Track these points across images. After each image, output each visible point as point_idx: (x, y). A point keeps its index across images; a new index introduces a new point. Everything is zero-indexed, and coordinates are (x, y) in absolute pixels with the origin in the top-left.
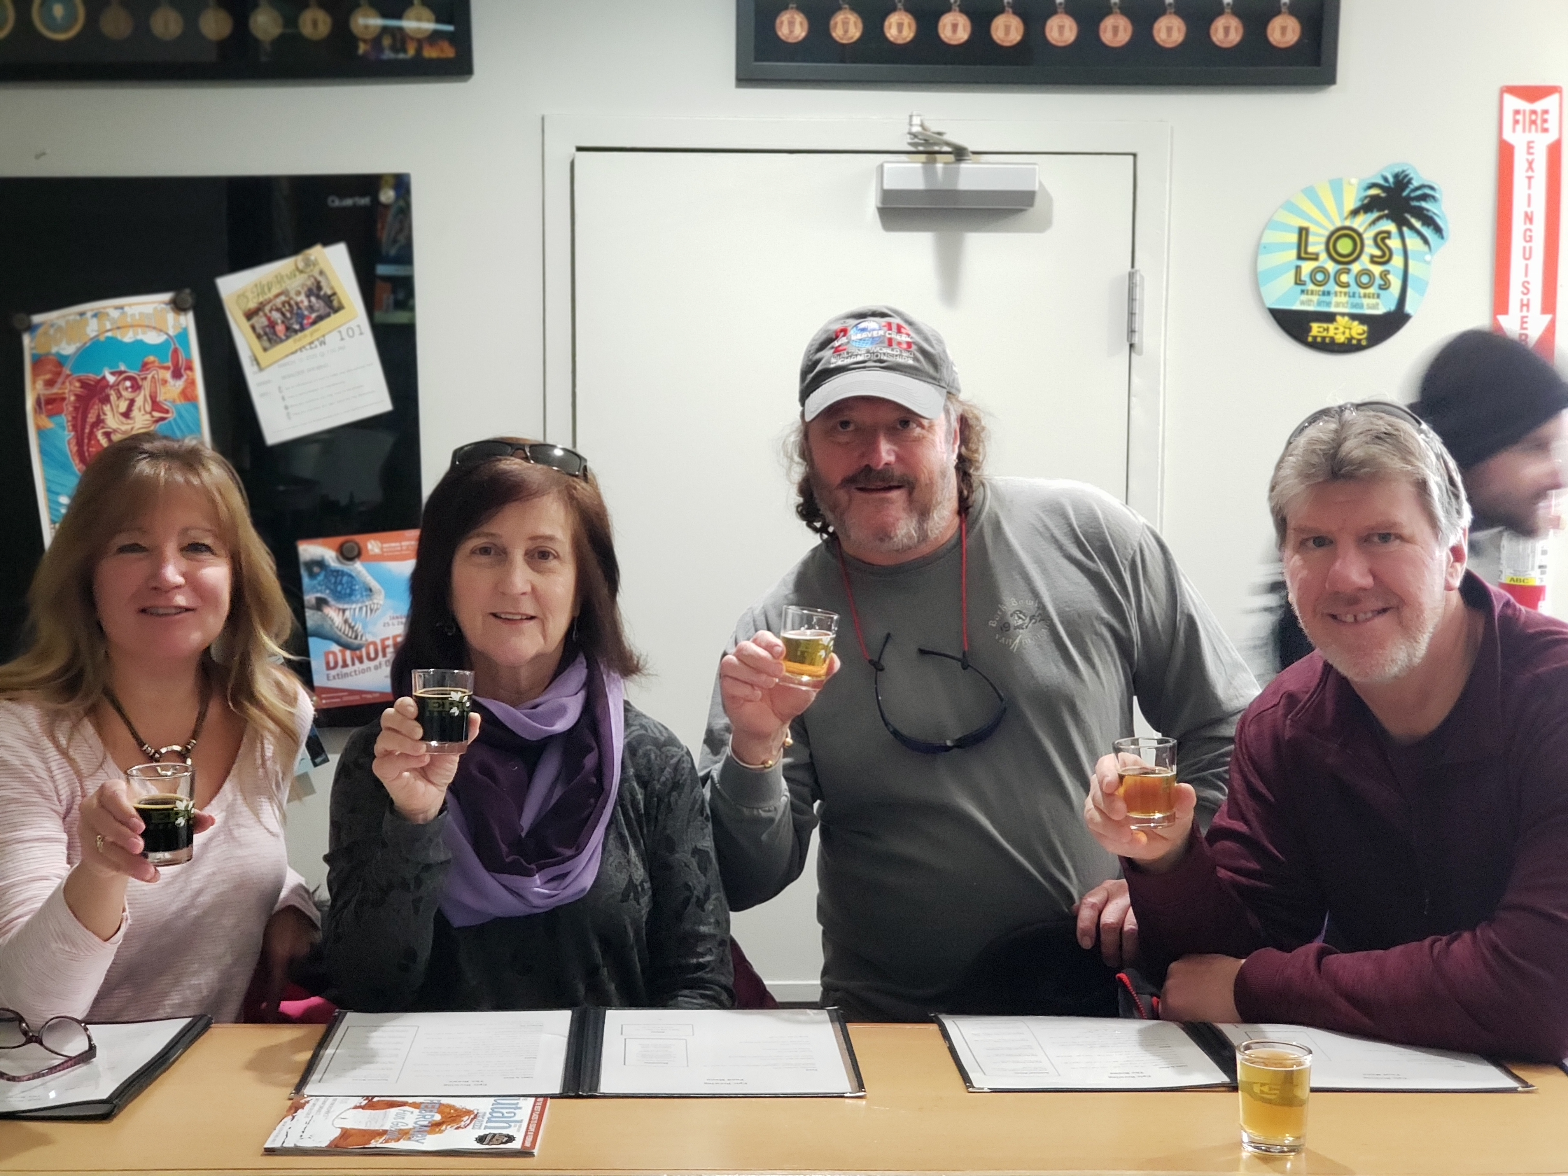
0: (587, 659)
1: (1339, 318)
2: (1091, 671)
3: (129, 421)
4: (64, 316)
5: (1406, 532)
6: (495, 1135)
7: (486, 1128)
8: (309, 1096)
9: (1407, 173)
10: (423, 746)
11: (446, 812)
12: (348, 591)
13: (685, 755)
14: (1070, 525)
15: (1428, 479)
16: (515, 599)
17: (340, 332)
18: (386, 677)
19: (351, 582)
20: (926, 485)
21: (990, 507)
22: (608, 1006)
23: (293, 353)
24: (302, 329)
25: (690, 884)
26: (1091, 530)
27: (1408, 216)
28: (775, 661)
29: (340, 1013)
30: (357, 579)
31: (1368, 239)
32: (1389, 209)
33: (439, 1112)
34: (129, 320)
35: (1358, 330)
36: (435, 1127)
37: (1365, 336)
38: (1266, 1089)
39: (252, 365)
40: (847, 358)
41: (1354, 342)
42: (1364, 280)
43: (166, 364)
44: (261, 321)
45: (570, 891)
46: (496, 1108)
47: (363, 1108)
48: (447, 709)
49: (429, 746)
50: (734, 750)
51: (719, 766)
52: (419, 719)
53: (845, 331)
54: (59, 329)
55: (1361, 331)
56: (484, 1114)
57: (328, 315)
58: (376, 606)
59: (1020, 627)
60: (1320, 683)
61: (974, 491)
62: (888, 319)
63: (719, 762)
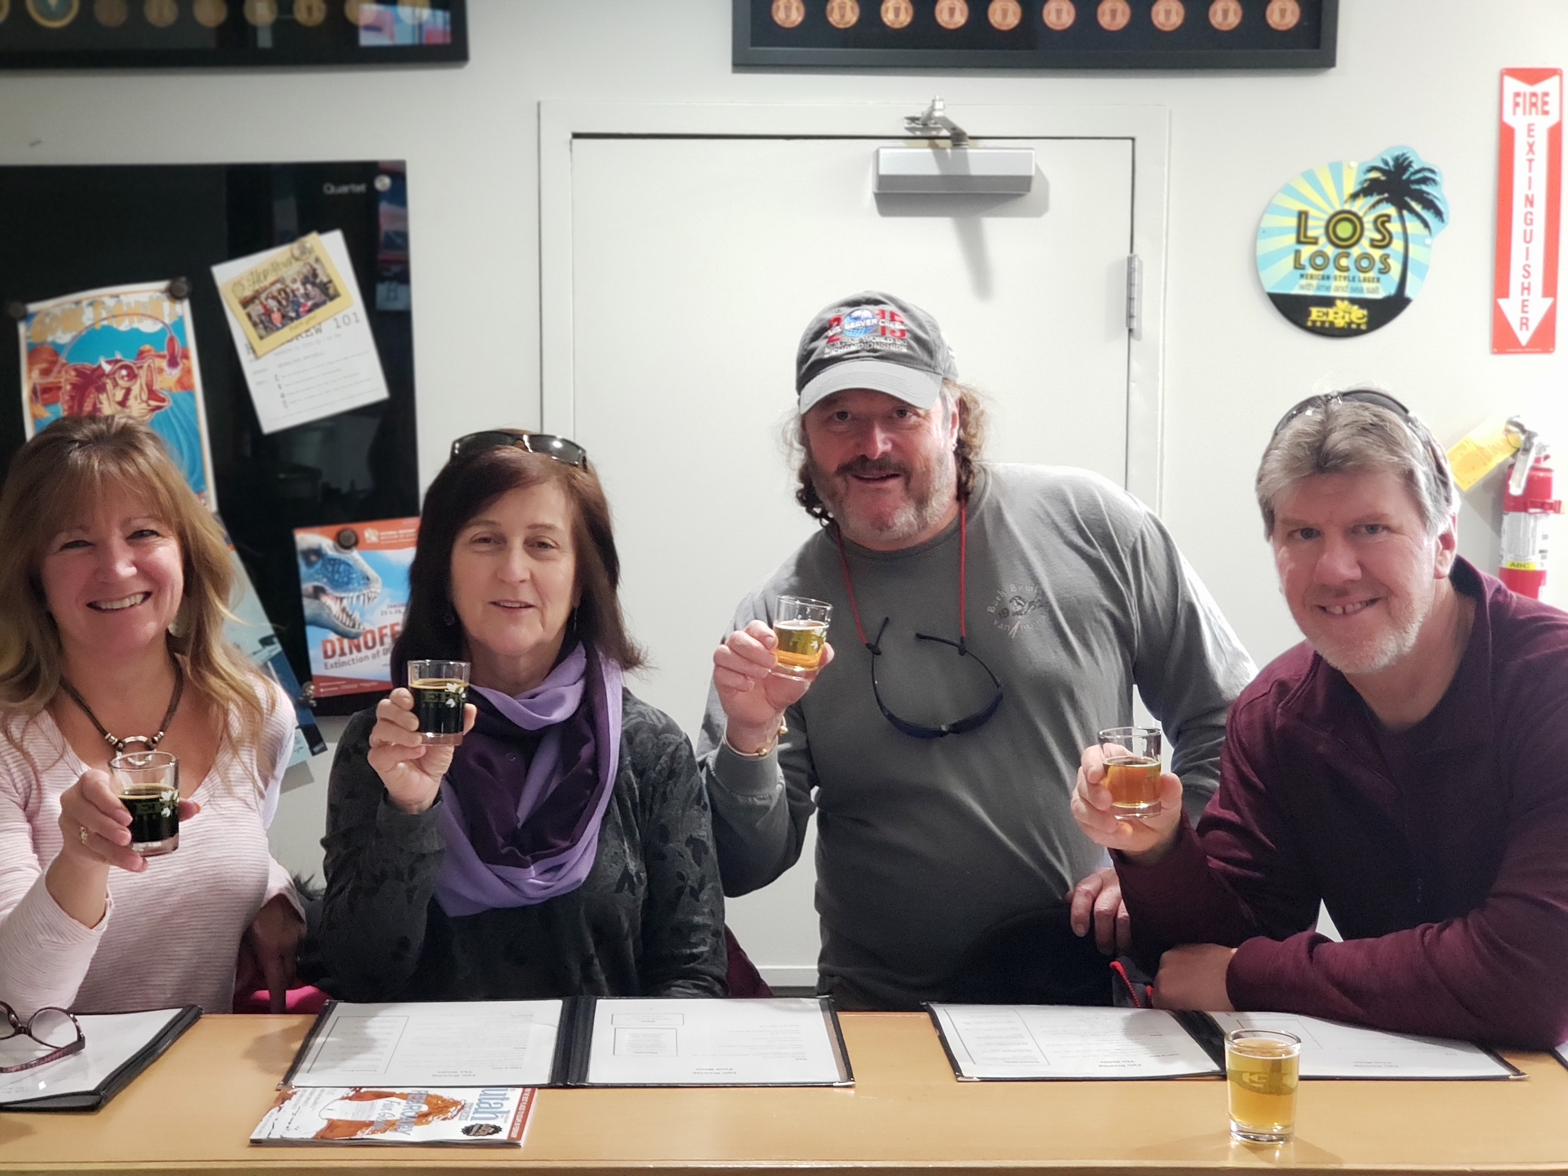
0: (586, 649)
1: (1338, 303)
2: (1089, 657)
4: (59, 305)
5: (1394, 522)
6: (481, 1126)
7: (473, 1119)
8: (296, 1087)
9: (1407, 155)
10: (419, 738)
11: (440, 802)
12: (345, 579)
13: (684, 742)
14: (1071, 512)
15: (1415, 469)
16: (514, 587)
17: (336, 319)
18: (385, 665)
19: (349, 571)
20: (924, 473)
21: (991, 494)
22: (598, 995)
23: (288, 341)
24: (298, 316)
25: (684, 874)
26: (1091, 517)
27: (1408, 199)
28: (767, 651)
29: (330, 1003)
30: (354, 567)
31: (1368, 222)
32: (1388, 193)
33: (427, 1103)
34: (125, 308)
35: (1358, 314)
36: (422, 1118)
37: (1365, 320)
38: (1255, 1078)
39: (249, 353)
40: (841, 348)
41: (1354, 326)
42: (1364, 264)
43: (162, 353)
44: (256, 309)
45: (565, 882)
46: (484, 1099)
47: (350, 1099)
48: (443, 701)
49: (425, 738)
50: (728, 738)
51: (714, 753)
52: (415, 710)
53: (838, 320)
54: (55, 318)
55: (1360, 315)
56: (472, 1105)
57: (324, 303)
58: (373, 595)
59: (1019, 613)
60: (1310, 671)
61: (974, 477)
62: (881, 307)
63: (715, 748)
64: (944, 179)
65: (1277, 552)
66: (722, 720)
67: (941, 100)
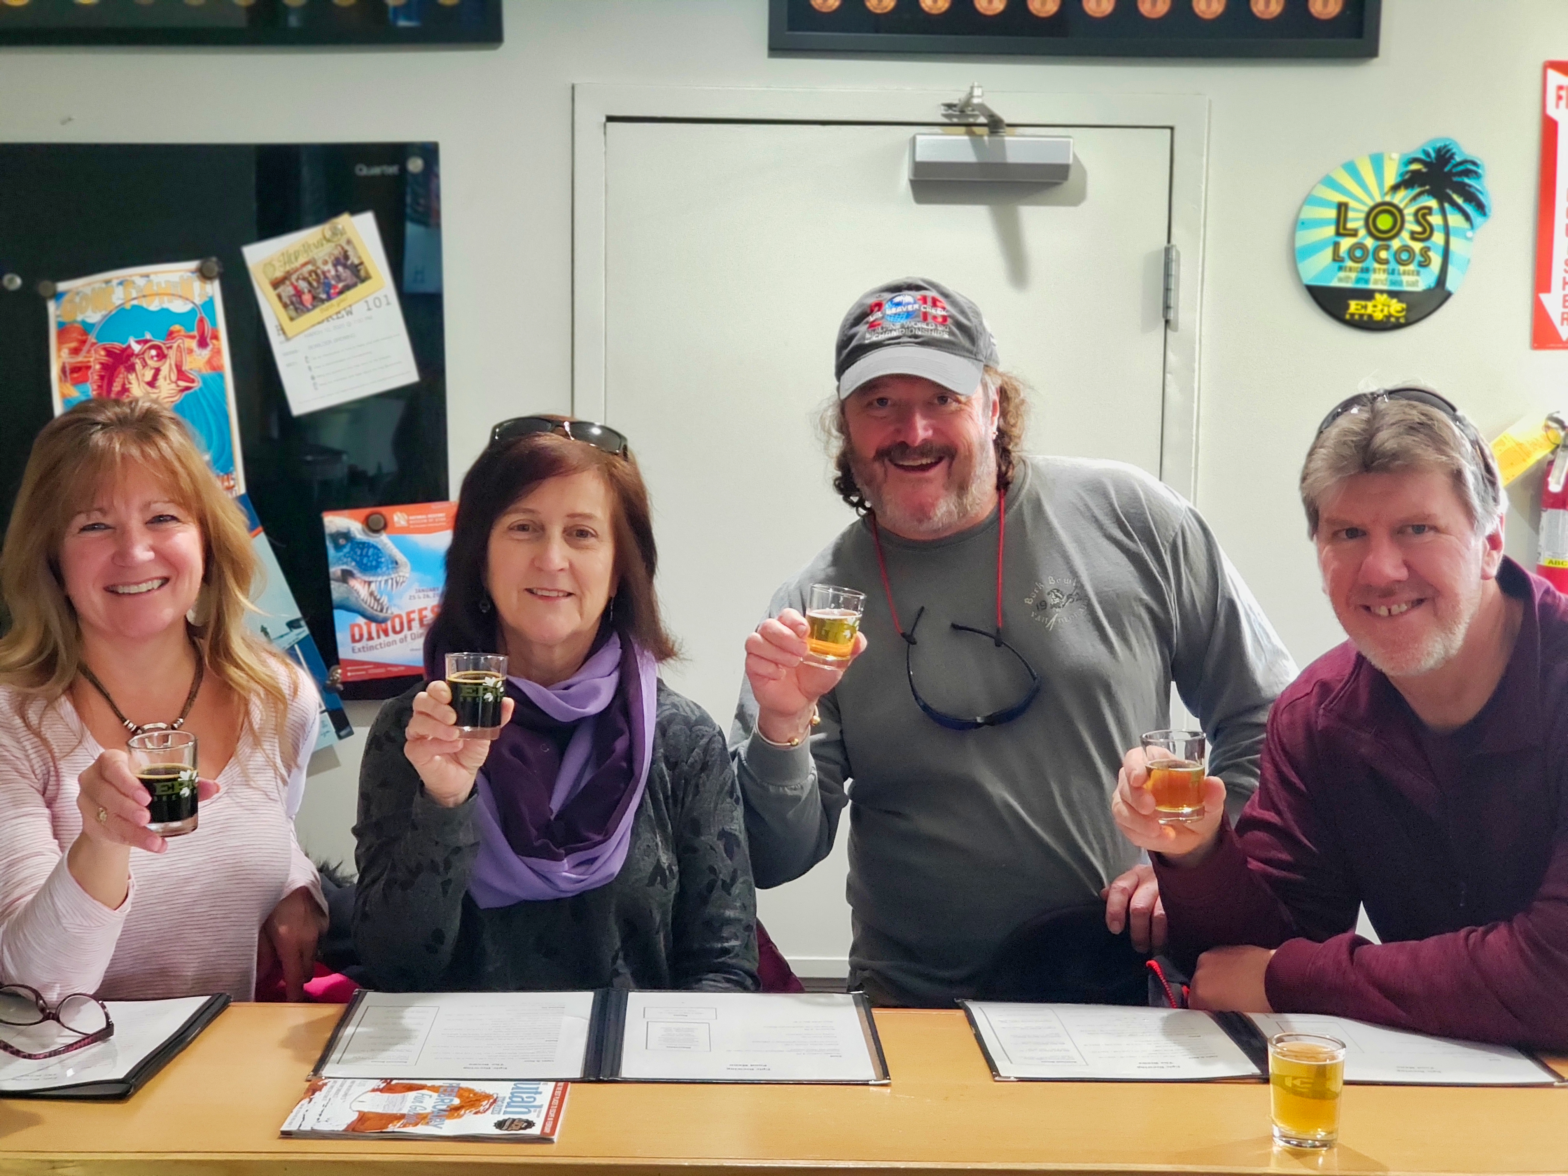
0: (621, 639)
1: (1377, 296)
2: (1127, 651)
3: (155, 390)
4: (89, 284)
5: (1442, 522)
6: (514, 1120)
7: (505, 1113)
8: (326, 1078)
9: (1450, 147)
10: (456, 732)
11: (476, 795)
12: (374, 563)
13: (717, 734)
14: (1111, 505)
15: (1463, 469)
16: (551, 575)
17: (367, 302)
19: (377, 555)
21: (1030, 485)
22: (630, 988)
23: (319, 323)
24: (329, 298)
25: (716, 867)
26: (1132, 511)
27: (1449, 192)
28: (800, 640)
29: (360, 992)
30: (383, 551)
31: (1409, 214)
32: (1430, 185)
33: (460, 1096)
34: (155, 288)
35: (1396, 307)
36: (454, 1111)
37: (1403, 314)
38: (1297, 1082)
39: (279, 335)
40: (882, 333)
41: (1393, 320)
42: (1404, 256)
43: (192, 333)
44: (287, 290)
45: (598, 876)
46: (516, 1093)
47: (381, 1090)
48: (481, 695)
50: (760, 728)
51: (746, 743)
52: (453, 704)
53: (879, 305)
54: (85, 297)
55: (1399, 309)
56: (504, 1098)
57: (355, 285)
58: (401, 580)
59: (1057, 606)
60: (1353, 673)
61: (1013, 468)
62: (923, 293)
63: (747, 738)
64: (981, 167)
65: (1320, 551)
66: (754, 709)
67: (979, 87)
